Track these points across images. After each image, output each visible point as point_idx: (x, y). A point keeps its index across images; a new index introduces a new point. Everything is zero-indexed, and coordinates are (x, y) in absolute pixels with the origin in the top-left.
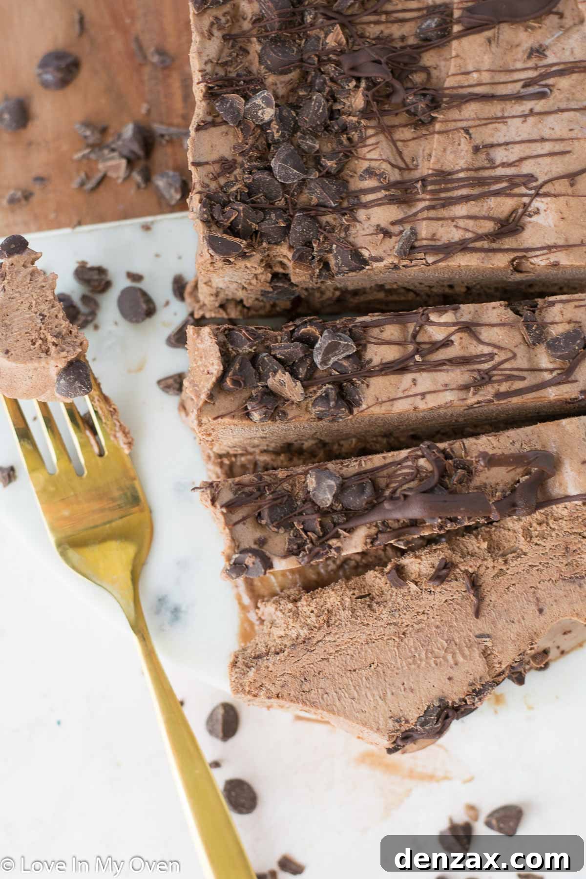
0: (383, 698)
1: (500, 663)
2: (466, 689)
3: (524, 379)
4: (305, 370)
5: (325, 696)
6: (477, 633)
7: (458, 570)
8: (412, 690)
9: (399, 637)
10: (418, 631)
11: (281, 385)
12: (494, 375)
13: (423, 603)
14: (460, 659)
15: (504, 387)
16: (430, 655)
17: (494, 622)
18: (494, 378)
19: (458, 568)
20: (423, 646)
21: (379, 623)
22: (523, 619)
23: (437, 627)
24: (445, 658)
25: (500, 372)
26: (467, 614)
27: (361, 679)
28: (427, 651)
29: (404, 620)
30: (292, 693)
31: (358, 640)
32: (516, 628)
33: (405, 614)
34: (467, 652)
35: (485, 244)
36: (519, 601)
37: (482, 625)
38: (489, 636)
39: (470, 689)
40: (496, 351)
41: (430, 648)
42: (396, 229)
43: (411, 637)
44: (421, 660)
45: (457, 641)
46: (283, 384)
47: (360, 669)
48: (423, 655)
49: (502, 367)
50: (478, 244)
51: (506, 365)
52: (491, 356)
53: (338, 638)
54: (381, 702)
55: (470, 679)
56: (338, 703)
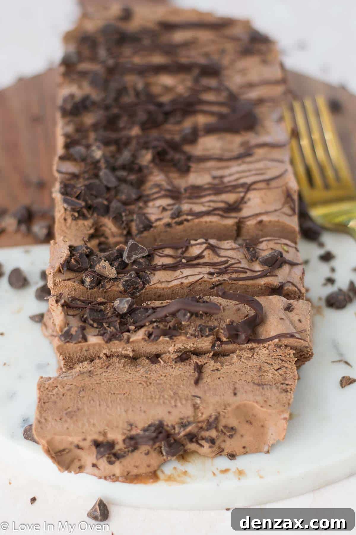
0: (126, 411)
1: (202, 414)
2: (177, 420)
3: (246, 273)
4: (118, 263)
5: (92, 402)
6: (193, 394)
7: (192, 361)
8: (145, 412)
9: (146, 384)
10: (159, 384)
11: (103, 268)
12: (228, 270)
13: (166, 371)
14: (179, 404)
15: (234, 276)
16: (162, 397)
17: (205, 392)
18: (228, 271)
19: (192, 360)
20: (159, 392)
21: (137, 374)
22: (223, 395)
23: (171, 385)
24: (170, 402)
25: (232, 269)
26: (190, 384)
27: (117, 398)
28: (160, 395)
29: (152, 377)
30: (73, 395)
31: (122, 379)
32: (217, 398)
33: (154, 374)
34: (184, 402)
35: (221, 213)
36: (223, 386)
37: (197, 391)
38: (200, 397)
39: (180, 421)
40: (229, 259)
41: (162, 394)
42: (170, 208)
43: (154, 385)
44: (155, 398)
45: (180, 395)
46: (104, 268)
47: (118, 394)
48: (158, 397)
49: (233, 266)
50: (217, 212)
51: (235, 266)
52: (226, 262)
53: (110, 375)
54: (124, 413)
55: (182, 416)
56: (98, 407)
